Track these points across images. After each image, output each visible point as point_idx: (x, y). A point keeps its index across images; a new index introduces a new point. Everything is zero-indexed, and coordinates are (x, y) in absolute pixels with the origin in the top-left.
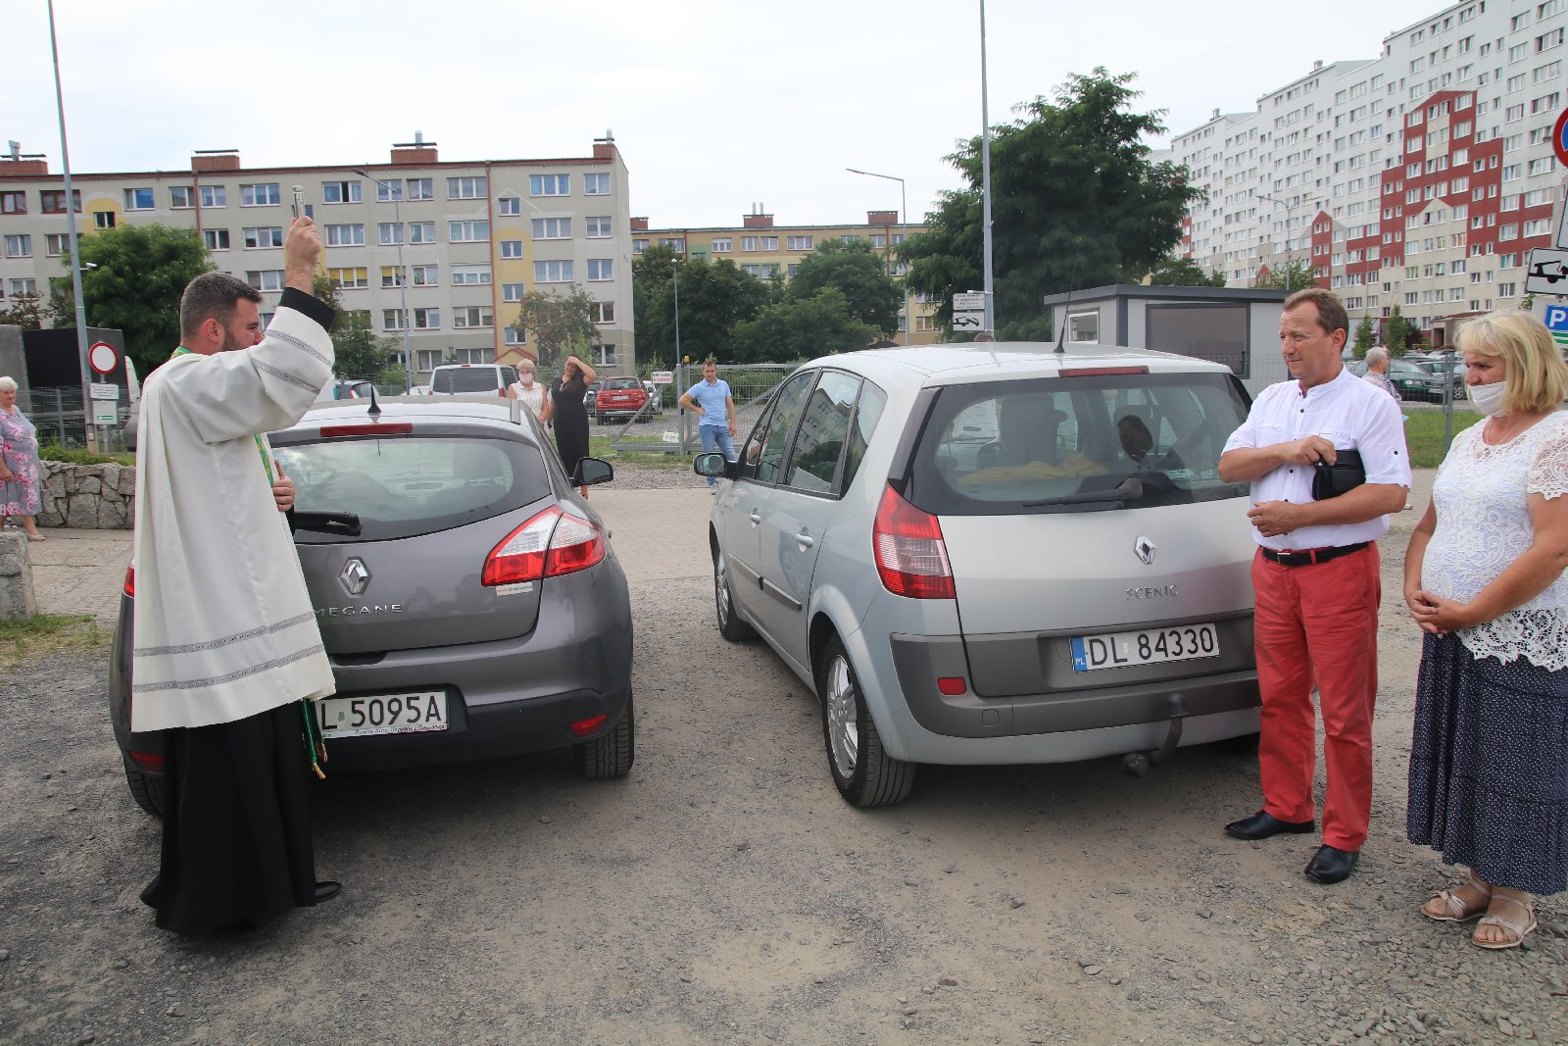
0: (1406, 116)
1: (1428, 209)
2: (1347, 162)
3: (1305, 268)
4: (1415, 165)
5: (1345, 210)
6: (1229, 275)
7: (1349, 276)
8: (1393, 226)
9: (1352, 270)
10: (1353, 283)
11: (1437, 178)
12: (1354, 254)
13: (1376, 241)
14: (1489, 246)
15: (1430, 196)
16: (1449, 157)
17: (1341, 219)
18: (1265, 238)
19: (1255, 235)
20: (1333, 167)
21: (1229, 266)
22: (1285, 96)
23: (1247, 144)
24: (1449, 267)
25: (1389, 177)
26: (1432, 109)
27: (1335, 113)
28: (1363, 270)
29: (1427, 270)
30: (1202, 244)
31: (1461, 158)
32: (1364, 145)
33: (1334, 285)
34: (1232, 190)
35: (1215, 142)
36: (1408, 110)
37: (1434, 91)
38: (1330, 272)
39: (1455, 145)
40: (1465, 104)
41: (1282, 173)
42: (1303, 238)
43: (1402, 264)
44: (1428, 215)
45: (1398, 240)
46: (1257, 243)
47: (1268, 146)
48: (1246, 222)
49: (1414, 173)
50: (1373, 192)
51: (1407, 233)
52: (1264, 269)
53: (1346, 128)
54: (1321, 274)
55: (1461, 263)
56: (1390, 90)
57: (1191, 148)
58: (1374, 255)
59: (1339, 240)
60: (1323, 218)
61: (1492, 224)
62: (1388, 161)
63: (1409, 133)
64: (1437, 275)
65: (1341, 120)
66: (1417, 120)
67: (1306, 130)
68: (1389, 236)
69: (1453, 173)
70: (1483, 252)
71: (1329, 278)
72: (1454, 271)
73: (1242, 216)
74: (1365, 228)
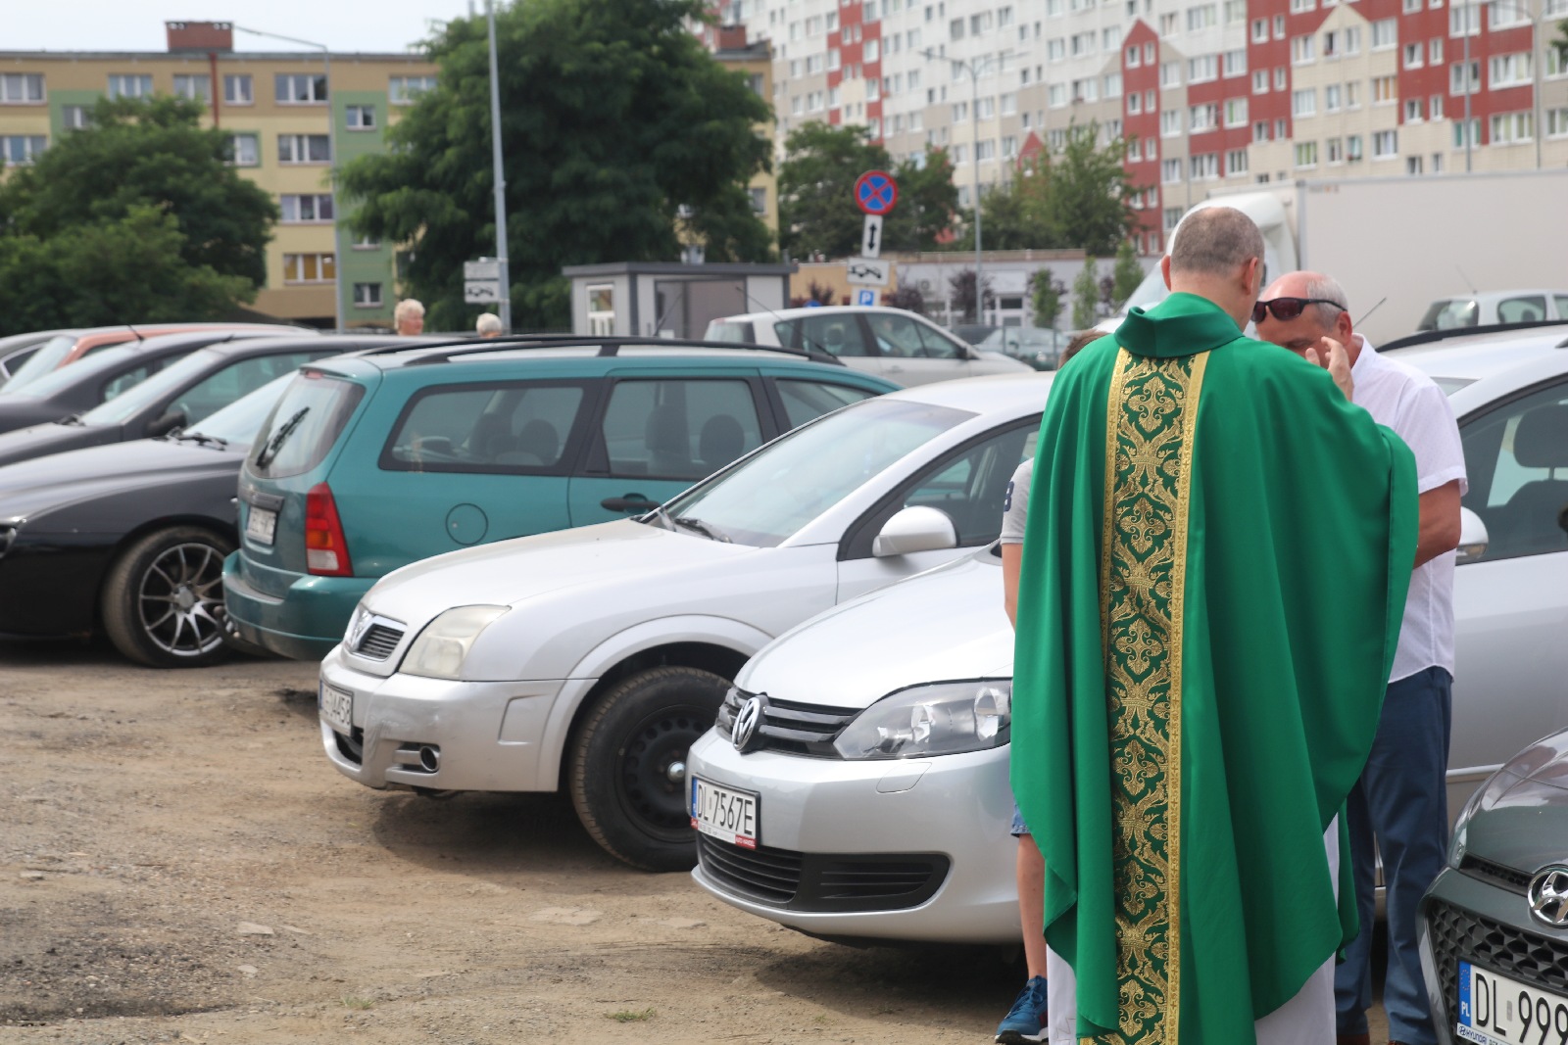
1: (1329, 25)
3: (1104, 142)
5: (1182, 19)
6: (963, 153)
7: (1194, 160)
8: (1270, 57)
9: (1200, 146)
10: (1202, 173)
12: (1202, 111)
13: (1241, 86)
14: (1436, 105)
17: (1176, 39)
18: (1033, 74)
19: (1013, 68)
21: (962, 133)
24: (1369, 144)
28: (1220, 146)
29: (1333, 150)
30: (904, 80)
33: (1168, 179)
38: (1159, 151)
42: (1106, 77)
43: (1289, 134)
44: (1330, 37)
45: (1281, 87)
46: (1015, 83)
48: (993, 38)
51: (1296, 74)
52: (1032, 141)
54: (1143, 153)
55: (1391, 138)
58: (1238, 116)
59: (1173, 82)
60: (1141, 36)
61: (1437, 60)
64: (1351, 159)
68: (1264, 77)
70: (1426, 115)
71: (1156, 165)
72: (1378, 152)
73: (983, 22)
74: (1220, 59)
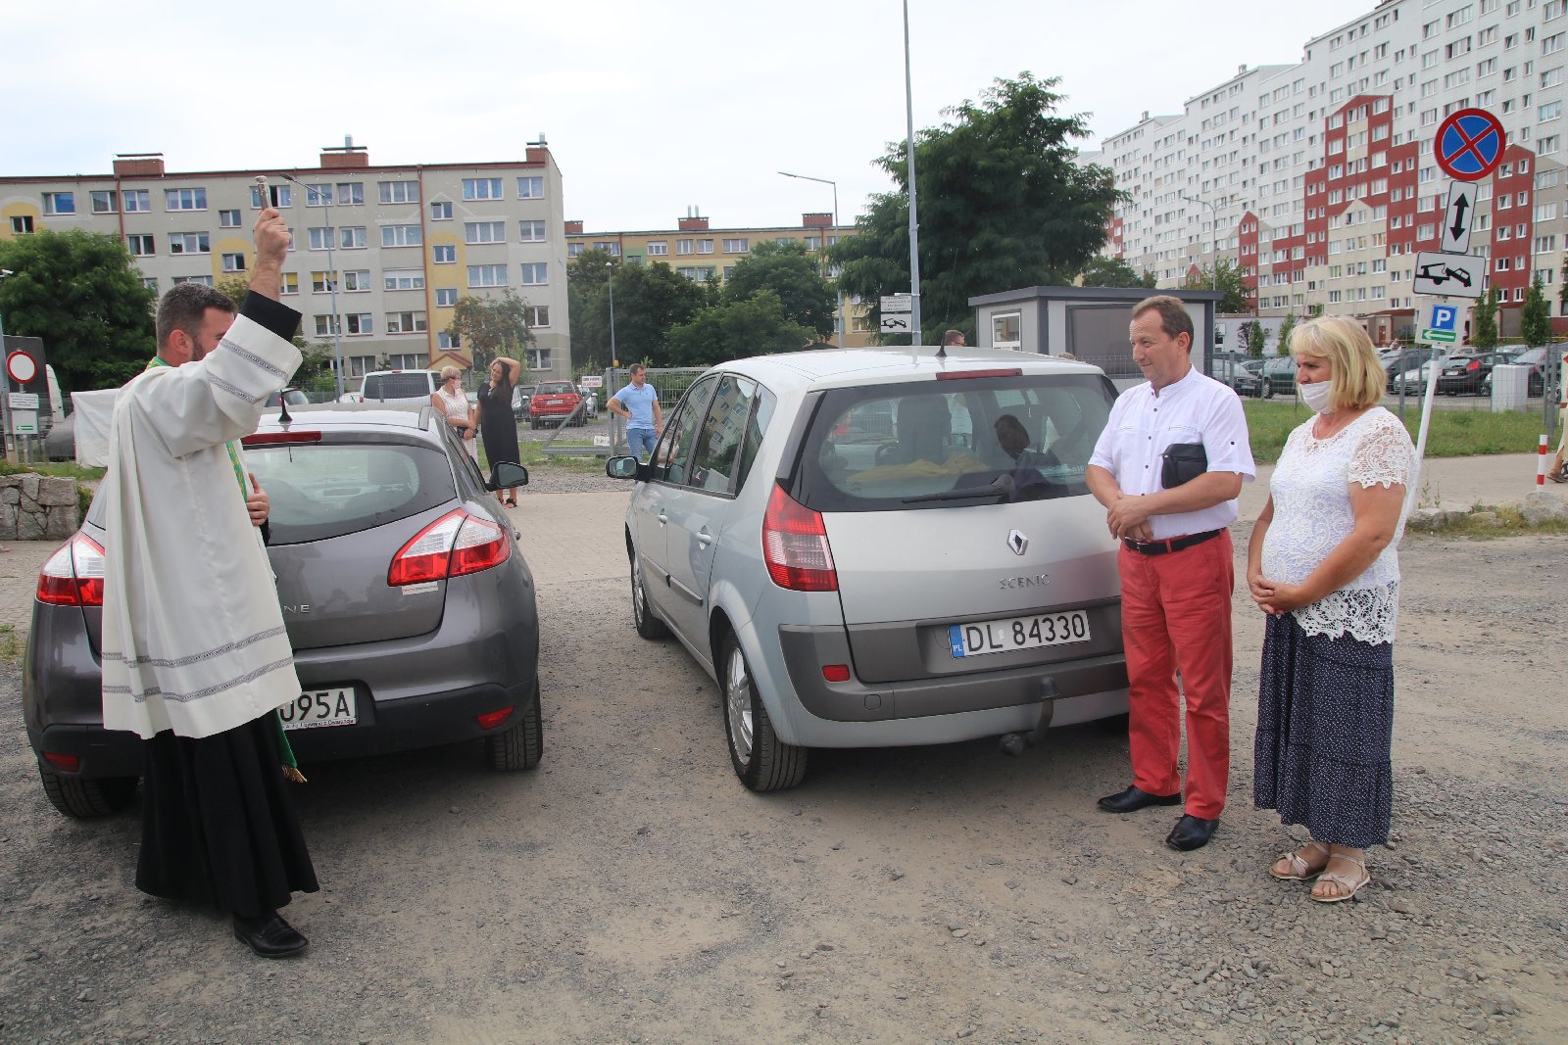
0: (1327, 119)
1: (1349, 210)
2: (1272, 164)
3: (1233, 267)
4: (1337, 167)
5: (1271, 211)
6: (1160, 275)
7: (1275, 275)
8: (1317, 226)
9: (1278, 269)
10: (1279, 282)
11: (1358, 179)
12: (1280, 253)
13: (1301, 241)
14: (1407, 245)
15: (1351, 197)
16: (1369, 160)
17: (1267, 219)
18: (1195, 238)
19: (1184, 235)
20: (1258, 168)
21: (1160, 265)
22: (1212, 98)
23: (1176, 146)
24: (1370, 266)
25: (1312, 178)
26: (1351, 112)
27: (1259, 116)
28: (1289, 269)
29: (1349, 269)
31: (1380, 160)
32: (1288, 147)
33: (1261, 284)
34: (1161, 191)
35: (1144, 144)
36: (1329, 113)
37: (1353, 95)
38: (1257, 272)
39: (1374, 148)
40: (1382, 108)
41: (1210, 174)
42: (1231, 238)
43: (1326, 263)
44: (1350, 215)
45: (1322, 240)
46: (1186, 243)
47: (1196, 148)
48: (1175, 222)
49: (1336, 174)
50: (1297, 193)
51: (1330, 234)
52: (1194, 268)
53: (1270, 130)
54: (1249, 272)
55: (1382, 262)
56: (1311, 94)
57: (1121, 150)
58: (1299, 254)
59: (1265, 239)
60: (1249, 219)
61: (1410, 224)
62: (1311, 163)
63: (1331, 136)
64: (1359, 273)
65: (1265, 122)
66: (1338, 123)
67: (1232, 132)
68: (1313, 236)
69: (1373, 175)
70: (1402, 251)
71: (1256, 278)
72: (1375, 270)
73: (1172, 216)
74: (1290, 228)
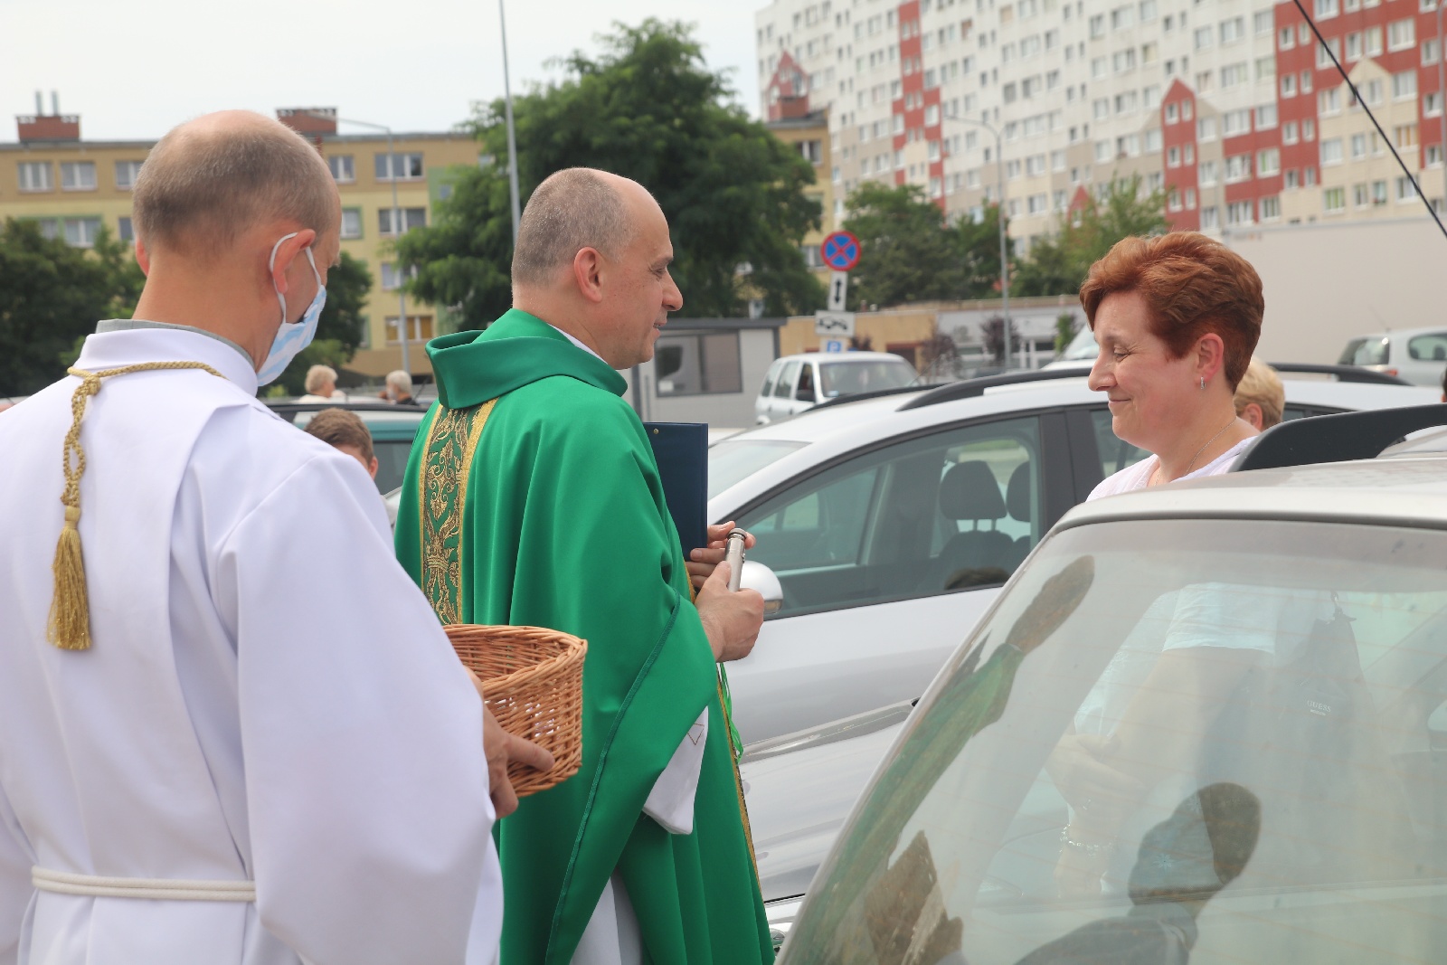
1: (1353, 78)
3: (1144, 194)
5: (1216, 78)
6: (1017, 207)
7: (1230, 207)
8: (1298, 110)
9: (1236, 195)
10: (1238, 220)
11: (1365, 20)
12: (1237, 162)
13: (1273, 138)
15: (1354, 53)
17: (1211, 96)
18: (1080, 132)
19: (1061, 127)
21: (1017, 187)
24: (1392, 189)
25: (1286, 16)
28: (1254, 194)
29: (1359, 195)
30: (963, 142)
33: (1206, 222)
34: (1013, 32)
38: (1198, 200)
42: (1147, 133)
43: (1318, 181)
44: (1355, 89)
45: (1309, 137)
46: (1063, 141)
48: (1042, 100)
50: (1260, 45)
51: (1322, 126)
52: (1081, 194)
54: (1183, 202)
55: (1413, 181)
58: (1269, 166)
59: (1209, 136)
60: (1179, 94)
64: (1377, 202)
68: (1294, 128)
71: (1196, 212)
72: (1402, 195)
73: (1034, 86)
74: (1252, 113)
